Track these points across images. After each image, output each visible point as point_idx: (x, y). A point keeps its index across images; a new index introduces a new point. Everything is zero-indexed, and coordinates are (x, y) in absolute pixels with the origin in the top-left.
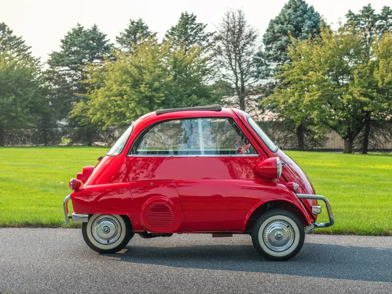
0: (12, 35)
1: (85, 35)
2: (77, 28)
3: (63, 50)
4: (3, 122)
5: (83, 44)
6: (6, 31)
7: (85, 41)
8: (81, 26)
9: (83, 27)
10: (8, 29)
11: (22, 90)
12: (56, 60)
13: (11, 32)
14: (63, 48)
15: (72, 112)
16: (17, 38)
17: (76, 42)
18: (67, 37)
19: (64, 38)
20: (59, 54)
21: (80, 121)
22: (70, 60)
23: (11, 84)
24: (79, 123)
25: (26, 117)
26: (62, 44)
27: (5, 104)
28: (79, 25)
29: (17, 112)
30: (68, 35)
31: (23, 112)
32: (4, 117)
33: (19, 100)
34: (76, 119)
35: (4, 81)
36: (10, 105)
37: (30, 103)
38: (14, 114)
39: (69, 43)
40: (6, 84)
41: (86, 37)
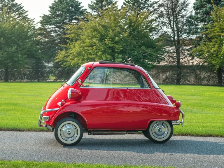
0: (15, 2)
4: (9, 64)
5: (65, 10)
7: (66, 7)
11: (22, 42)
12: (46, 20)
14: (50, 12)
15: (57, 57)
16: (18, 4)
17: (60, 8)
18: (53, 4)
19: (51, 5)
20: (48, 16)
21: (62, 64)
22: (55, 21)
23: (14, 37)
24: (62, 65)
25: (24, 61)
26: (50, 9)
27: (10, 52)
29: (18, 57)
30: (54, 3)
31: (22, 57)
32: (9, 61)
33: (20, 49)
34: (60, 63)
35: (10, 36)
36: (14, 53)
37: (28, 51)
38: (16, 59)
39: (55, 9)
40: (11, 38)
41: (67, 4)
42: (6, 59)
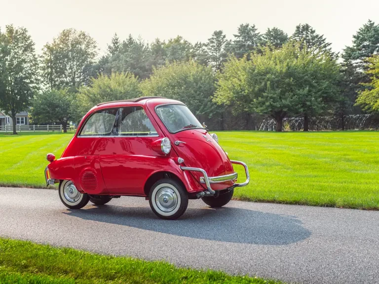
0: (315, 34)
1: (374, 30)
2: (368, 24)
3: (355, 45)
4: (300, 110)
5: (372, 39)
6: (309, 31)
7: (374, 35)
8: (372, 23)
9: (374, 23)
10: (311, 30)
11: (317, 83)
12: (350, 54)
13: (314, 32)
14: (355, 42)
15: (358, 100)
16: (319, 36)
17: (366, 37)
18: (359, 33)
19: (356, 34)
20: (351, 49)
21: (364, 108)
22: (360, 54)
23: (306, 77)
24: (363, 110)
25: (319, 105)
26: (354, 39)
27: (301, 95)
28: (371, 22)
29: (311, 101)
30: (360, 31)
31: (317, 101)
32: (300, 106)
33: (314, 91)
34: (361, 107)
35: (301, 75)
36: (306, 96)
37: (323, 93)
38: (308, 103)
39: (360, 38)
40: (303, 77)
41: (375, 32)
42: (297, 103)
